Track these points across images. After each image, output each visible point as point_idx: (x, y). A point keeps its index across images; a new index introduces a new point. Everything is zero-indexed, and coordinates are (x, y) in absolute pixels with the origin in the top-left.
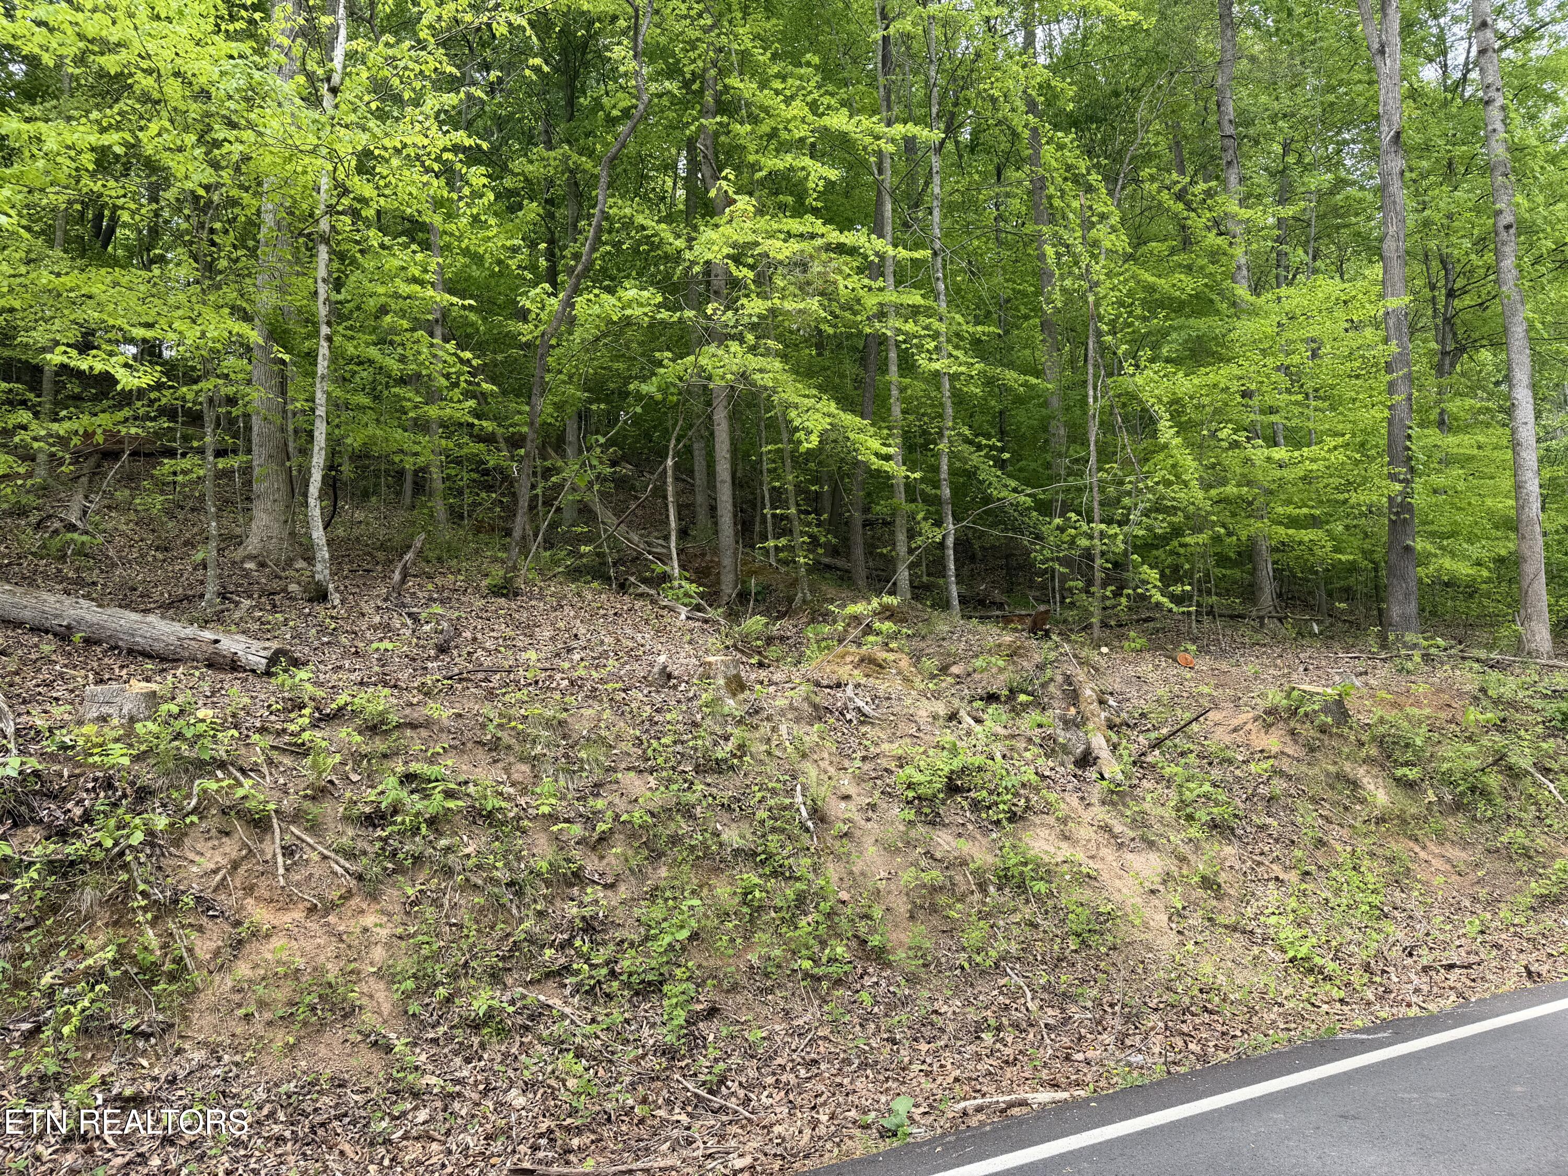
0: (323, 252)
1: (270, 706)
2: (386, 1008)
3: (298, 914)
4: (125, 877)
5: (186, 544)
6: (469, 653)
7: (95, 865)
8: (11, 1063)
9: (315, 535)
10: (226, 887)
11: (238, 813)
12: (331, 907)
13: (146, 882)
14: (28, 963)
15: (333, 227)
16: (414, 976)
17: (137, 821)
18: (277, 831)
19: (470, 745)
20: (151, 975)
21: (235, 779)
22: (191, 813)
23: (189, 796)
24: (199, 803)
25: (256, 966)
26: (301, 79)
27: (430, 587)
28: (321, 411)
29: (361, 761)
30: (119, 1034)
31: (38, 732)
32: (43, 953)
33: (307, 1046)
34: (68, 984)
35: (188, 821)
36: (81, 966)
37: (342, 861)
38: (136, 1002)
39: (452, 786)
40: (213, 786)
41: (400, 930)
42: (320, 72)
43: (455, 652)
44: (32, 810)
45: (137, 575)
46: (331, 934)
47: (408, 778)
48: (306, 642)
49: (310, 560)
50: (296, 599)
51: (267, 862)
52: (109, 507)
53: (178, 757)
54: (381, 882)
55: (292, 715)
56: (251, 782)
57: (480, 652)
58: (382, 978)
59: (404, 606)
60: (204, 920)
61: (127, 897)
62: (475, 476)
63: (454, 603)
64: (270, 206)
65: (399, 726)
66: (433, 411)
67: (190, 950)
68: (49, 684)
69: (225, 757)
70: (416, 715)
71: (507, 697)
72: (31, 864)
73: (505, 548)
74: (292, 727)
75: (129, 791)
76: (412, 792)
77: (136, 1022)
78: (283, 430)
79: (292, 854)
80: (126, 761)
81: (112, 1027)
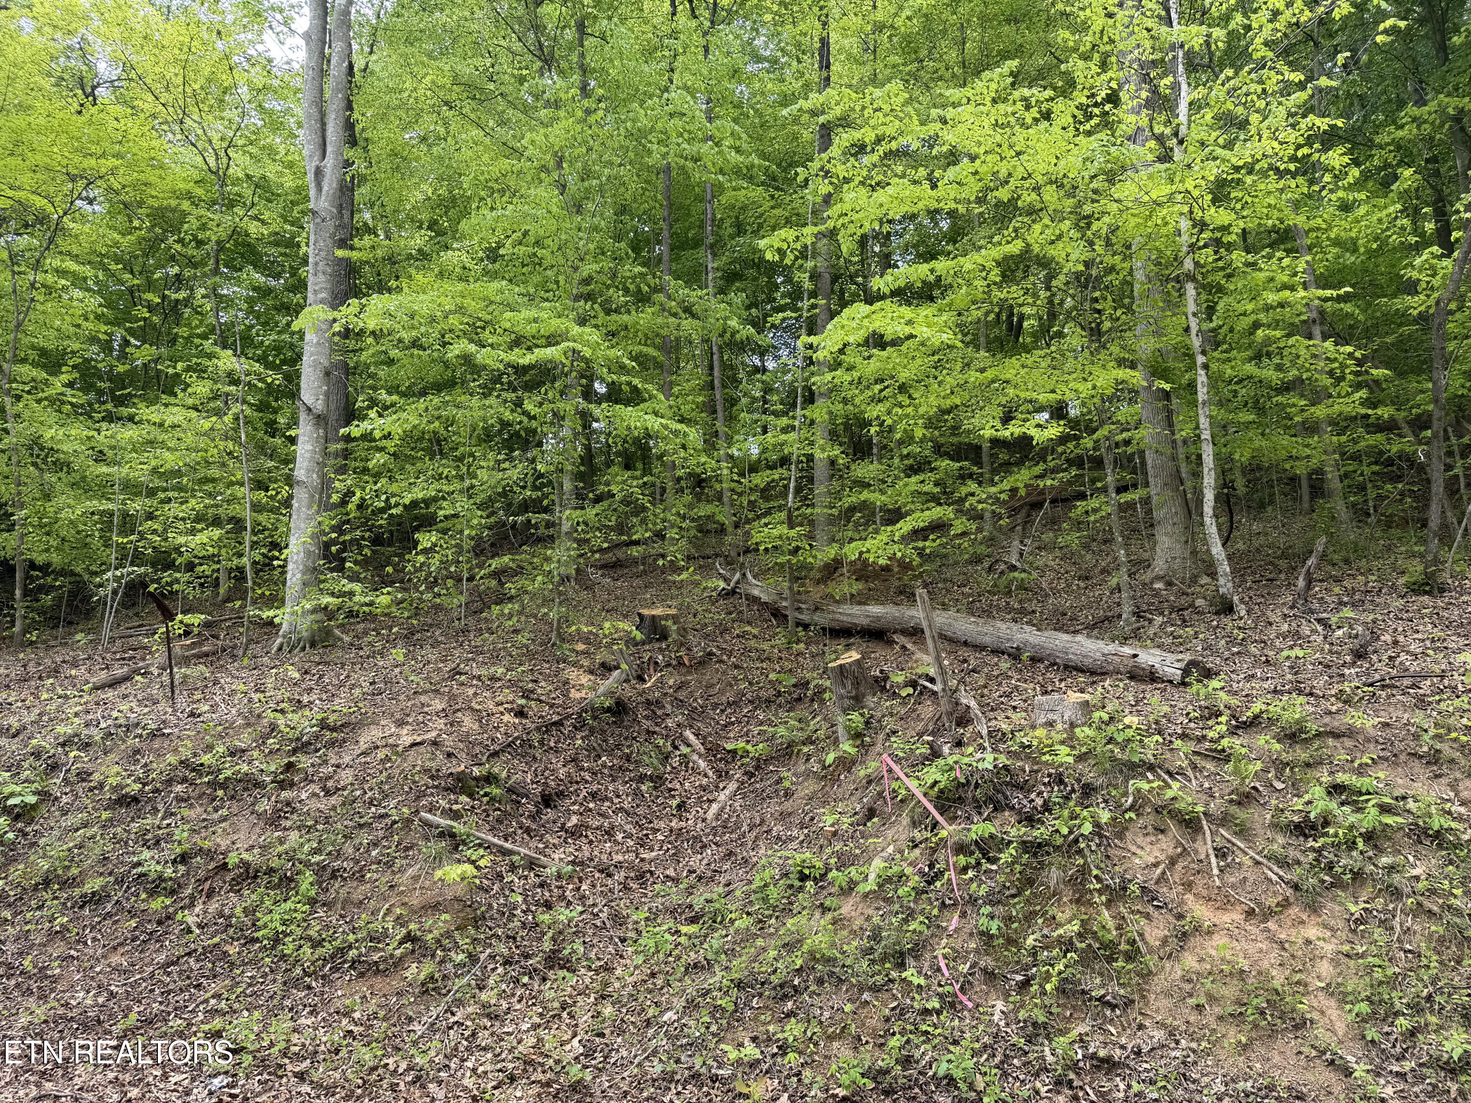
0: (1190, 290)
1: (1188, 714)
2: (1341, 1028)
3: (1236, 916)
4: (1081, 861)
5: (1103, 571)
6: (1390, 658)
7: (1057, 848)
8: (1011, 1006)
9: (1214, 551)
10: (1167, 881)
11: (1169, 812)
12: (1268, 914)
13: (1098, 867)
14: (1015, 925)
15: (1197, 264)
16: (1368, 999)
17: (1085, 813)
18: (1208, 832)
19: (1403, 757)
20: (1110, 951)
21: (1164, 781)
22: (1130, 809)
23: (1125, 794)
24: (1135, 801)
25: (1201, 960)
26: (1152, 144)
27: (1337, 590)
28: (1206, 435)
29: (1283, 769)
30: (1090, 1000)
31: (1004, 734)
32: (1026, 918)
33: (1260, 1049)
34: (1046, 948)
35: (1127, 816)
36: (1055, 934)
37: (1275, 868)
38: (1101, 974)
39: (1388, 800)
40: (1145, 786)
41: (1346, 948)
42: (1168, 131)
43: (1374, 658)
44: (1006, 798)
45: (1066, 602)
46: (1272, 939)
47: (1335, 789)
48: (1217, 653)
49: (1213, 575)
50: (1203, 613)
51: (1201, 861)
52: (1039, 548)
53: (1112, 759)
54: (1320, 895)
55: (1210, 723)
56: (1178, 785)
57: (1403, 657)
58: (1332, 994)
59: (1312, 612)
60: (1150, 910)
61: (1084, 880)
62: (1376, 468)
63: (1367, 605)
64: (1139, 264)
65: (1319, 735)
66: (1320, 412)
67: (1141, 935)
68: (1008, 695)
69: (1153, 761)
70: (1336, 723)
71: (1443, 706)
72: (1010, 842)
73: (1423, 541)
74: (1211, 734)
75: (1076, 786)
76: (1343, 804)
77: (1102, 992)
78: (1174, 458)
79: (1224, 856)
80: (1070, 760)
81: (1083, 992)
